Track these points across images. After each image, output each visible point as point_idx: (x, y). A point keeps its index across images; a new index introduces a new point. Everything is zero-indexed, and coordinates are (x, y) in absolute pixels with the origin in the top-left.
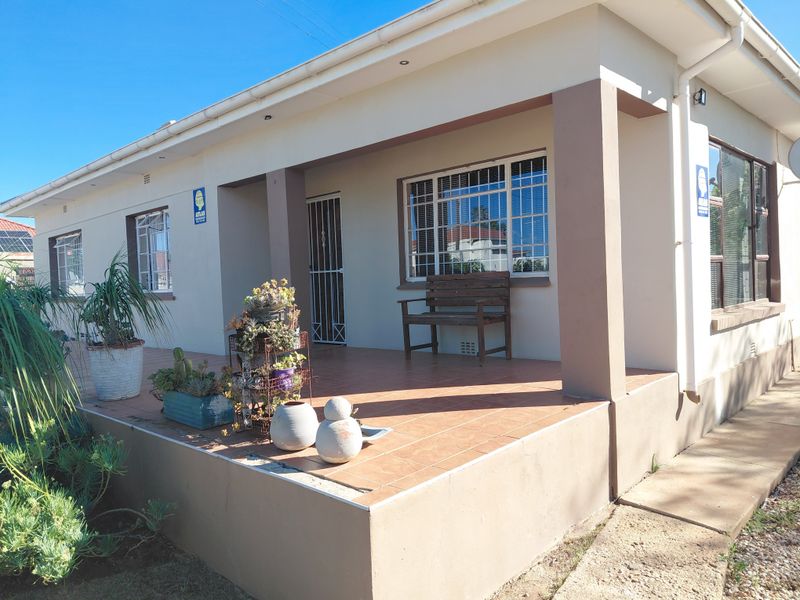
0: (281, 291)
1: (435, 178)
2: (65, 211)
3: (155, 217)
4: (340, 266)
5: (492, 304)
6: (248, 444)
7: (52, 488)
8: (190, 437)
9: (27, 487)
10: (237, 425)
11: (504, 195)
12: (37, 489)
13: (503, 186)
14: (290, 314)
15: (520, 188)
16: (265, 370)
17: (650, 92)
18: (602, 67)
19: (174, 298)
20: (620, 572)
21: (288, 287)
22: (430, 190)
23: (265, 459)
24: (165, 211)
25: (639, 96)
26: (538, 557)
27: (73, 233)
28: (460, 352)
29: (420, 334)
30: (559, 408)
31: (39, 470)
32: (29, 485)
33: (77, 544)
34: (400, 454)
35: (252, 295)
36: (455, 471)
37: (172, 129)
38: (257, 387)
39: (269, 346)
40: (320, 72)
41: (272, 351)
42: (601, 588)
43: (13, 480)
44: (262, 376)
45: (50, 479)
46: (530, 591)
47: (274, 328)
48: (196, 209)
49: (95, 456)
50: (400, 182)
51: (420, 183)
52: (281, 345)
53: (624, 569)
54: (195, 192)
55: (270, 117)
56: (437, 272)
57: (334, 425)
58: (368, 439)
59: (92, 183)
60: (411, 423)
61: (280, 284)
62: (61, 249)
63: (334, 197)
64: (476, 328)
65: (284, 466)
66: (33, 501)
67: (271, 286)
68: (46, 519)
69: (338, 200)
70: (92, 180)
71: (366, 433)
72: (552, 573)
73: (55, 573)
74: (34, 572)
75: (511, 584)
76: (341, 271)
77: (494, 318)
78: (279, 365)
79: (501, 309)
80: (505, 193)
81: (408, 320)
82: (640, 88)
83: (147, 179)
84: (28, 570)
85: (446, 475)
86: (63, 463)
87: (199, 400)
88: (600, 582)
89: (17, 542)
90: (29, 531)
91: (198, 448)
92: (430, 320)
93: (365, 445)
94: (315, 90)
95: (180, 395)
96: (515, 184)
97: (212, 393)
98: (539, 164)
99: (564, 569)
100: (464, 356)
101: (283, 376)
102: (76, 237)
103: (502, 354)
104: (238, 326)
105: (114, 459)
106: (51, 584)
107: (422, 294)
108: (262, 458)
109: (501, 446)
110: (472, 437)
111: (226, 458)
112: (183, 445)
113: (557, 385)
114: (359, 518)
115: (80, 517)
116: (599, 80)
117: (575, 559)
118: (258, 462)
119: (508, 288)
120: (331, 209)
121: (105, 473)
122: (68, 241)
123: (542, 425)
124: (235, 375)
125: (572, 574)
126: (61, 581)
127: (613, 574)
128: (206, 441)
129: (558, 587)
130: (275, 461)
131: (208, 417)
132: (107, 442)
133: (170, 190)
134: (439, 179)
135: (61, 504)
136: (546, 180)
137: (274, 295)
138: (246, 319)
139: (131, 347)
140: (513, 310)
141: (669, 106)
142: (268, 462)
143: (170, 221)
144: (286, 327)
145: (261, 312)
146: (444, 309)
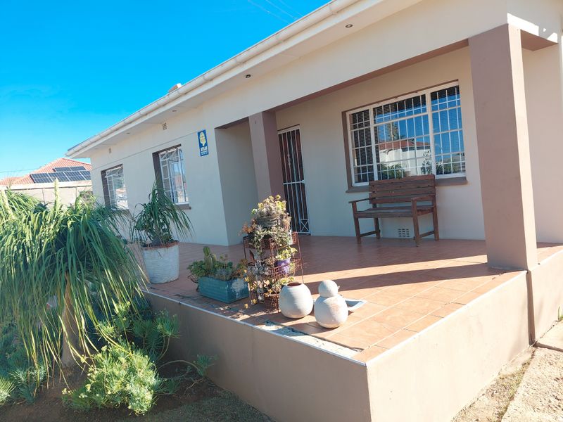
0: (277, 204)
1: (371, 108)
2: (110, 152)
3: (171, 153)
4: (302, 179)
5: (422, 200)
6: (263, 313)
7: (134, 349)
8: (222, 309)
9: (117, 350)
10: (254, 301)
11: (426, 117)
12: (124, 351)
13: (425, 110)
14: (284, 220)
15: (439, 111)
16: (270, 261)
17: (545, 30)
18: (508, 14)
19: (190, 208)
20: (550, 402)
21: (281, 200)
22: (367, 118)
23: (278, 325)
24: (179, 148)
25: (537, 34)
26: (482, 390)
27: (116, 167)
28: (397, 236)
29: (367, 225)
30: (488, 278)
31: (123, 337)
32: (118, 348)
33: (153, 387)
34: (376, 319)
35: (257, 208)
36: (422, 333)
37: (181, 91)
38: (267, 273)
39: (273, 244)
40: (286, 40)
41: (275, 248)
42: (537, 415)
43: (107, 345)
44: (269, 265)
45: (131, 344)
46: (480, 416)
47: (274, 231)
48: (201, 145)
49: (159, 327)
50: (344, 114)
51: (360, 113)
52: (281, 243)
53: (553, 399)
54: (199, 134)
55: (249, 76)
56: (376, 178)
57: (327, 301)
58: (351, 309)
59: (128, 132)
60: (377, 294)
61: (275, 200)
62: (110, 178)
63: (295, 129)
64: (412, 218)
65: (293, 331)
66: (122, 359)
67: (270, 201)
68: (132, 371)
69: (298, 131)
70: (127, 130)
71: (350, 304)
72: (494, 402)
73: (142, 408)
74: (130, 407)
75: (464, 411)
76: (303, 182)
77: (425, 210)
78: (279, 257)
79: (430, 203)
80: (427, 115)
81: (357, 215)
82: (537, 28)
83: (165, 127)
84: (124, 405)
85: (416, 335)
86: (137, 331)
87: (225, 283)
88: (536, 409)
89: (115, 387)
90: (122, 379)
91: (229, 317)
92: (373, 214)
93: (350, 313)
94: (283, 53)
95: (211, 280)
96: (434, 108)
97: (233, 278)
98: (453, 92)
99: (504, 399)
100: (401, 239)
101: (283, 264)
102: (119, 169)
103: (432, 236)
104: (250, 231)
105: (172, 327)
106: (141, 415)
107: (366, 195)
108: (274, 324)
109: (453, 311)
110: (427, 305)
111: (251, 325)
112: (218, 315)
113: (483, 259)
114: (360, 372)
115: (153, 368)
116: (508, 25)
117: (511, 391)
118: (273, 328)
119: (434, 187)
120: (293, 138)
121: (167, 337)
122: (114, 172)
123: (479, 292)
124: (249, 264)
125: (512, 403)
126: (146, 413)
127: (545, 403)
128: (233, 312)
129: (503, 414)
130: (285, 327)
131: (232, 295)
132: (164, 315)
133: (182, 133)
134: (374, 109)
135: (141, 361)
136: (459, 104)
137: (273, 208)
138: (254, 226)
139: (171, 246)
140: (438, 204)
141: (559, 39)
142: (280, 327)
143: (184, 155)
144: (283, 230)
145: (265, 220)
146: (384, 205)
